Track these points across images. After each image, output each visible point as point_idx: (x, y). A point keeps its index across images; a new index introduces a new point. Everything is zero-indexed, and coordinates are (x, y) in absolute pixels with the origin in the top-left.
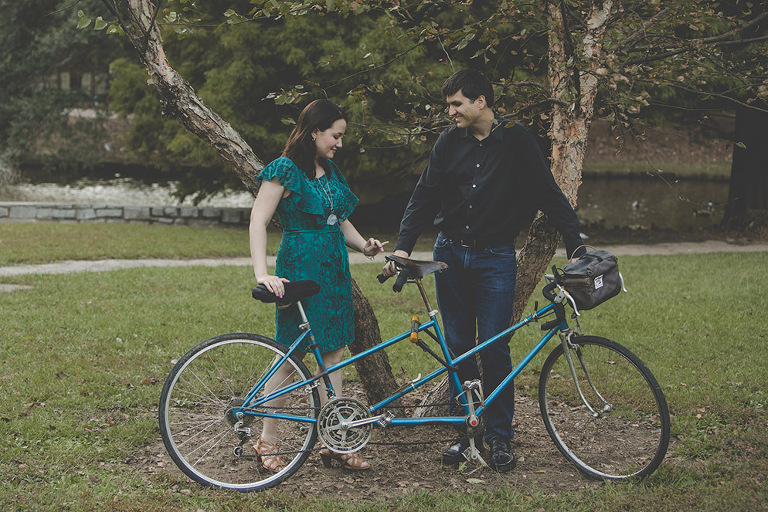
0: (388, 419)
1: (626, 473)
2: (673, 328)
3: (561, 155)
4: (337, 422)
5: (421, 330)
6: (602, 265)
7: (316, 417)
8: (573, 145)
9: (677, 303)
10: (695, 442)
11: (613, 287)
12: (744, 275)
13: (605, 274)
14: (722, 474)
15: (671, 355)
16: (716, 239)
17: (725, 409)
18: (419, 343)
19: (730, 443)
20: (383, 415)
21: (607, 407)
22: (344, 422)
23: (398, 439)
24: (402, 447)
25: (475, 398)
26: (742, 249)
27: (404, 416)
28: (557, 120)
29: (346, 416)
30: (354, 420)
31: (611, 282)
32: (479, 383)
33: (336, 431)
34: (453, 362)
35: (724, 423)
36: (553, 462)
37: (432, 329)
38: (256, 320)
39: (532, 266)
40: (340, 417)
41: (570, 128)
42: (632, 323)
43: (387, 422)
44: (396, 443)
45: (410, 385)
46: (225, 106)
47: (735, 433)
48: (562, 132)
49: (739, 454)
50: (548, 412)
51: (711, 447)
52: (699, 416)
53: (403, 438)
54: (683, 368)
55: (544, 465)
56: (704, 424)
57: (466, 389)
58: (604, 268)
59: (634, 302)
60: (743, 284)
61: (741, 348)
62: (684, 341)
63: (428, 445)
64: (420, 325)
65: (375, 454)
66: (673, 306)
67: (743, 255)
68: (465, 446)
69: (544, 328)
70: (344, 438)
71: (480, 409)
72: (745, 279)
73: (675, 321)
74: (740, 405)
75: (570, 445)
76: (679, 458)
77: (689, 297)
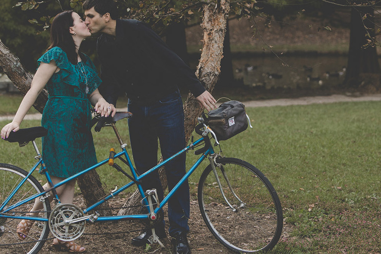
0: (95, 217)
1: (257, 248)
2: (300, 153)
3: (209, 38)
4: (61, 221)
5: (116, 157)
6: (234, 110)
7: (48, 217)
8: (217, 31)
9: (306, 136)
10: (305, 227)
11: (242, 125)
12: (354, 116)
13: (236, 116)
14: (321, 247)
15: (296, 170)
16: (338, 94)
17: (328, 204)
18: (115, 166)
19: (328, 227)
20: (93, 215)
21: (242, 205)
22: (66, 220)
23: (107, 231)
24: (109, 236)
25: (153, 201)
26: (355, 100)
27: (111, 215)
28: (207, 15)
29: (68, 216)
30: (73, 218)
31: (241, 122)
32: (155, 191)
33: (62, 226)
34: (138, 178)
35: (327, 214)
36: (209, 242)
37: (123, 157)
38: (22, 156)
39: (192, 113)
40: (64, 216)
41: (214, 20)
42: (274, 150)
43: (94, 219)
44: (105, 233)
45: (110, 194)
46: (6, 13)
47: (333, 220)
48: (210, 23)
49: (334, 234)
50: (204, 209)
51: (315, 230)
52: (310, 210)
53: (110, 230)
54: (304, 178)
55: (203, 245)
56: (312, 215)
57: (147, 195)
58: (235, 112)
59: (277, 136)
60: (353, 122)
61: (344, 165)
62: (306, 161)
63: (126, 234)
64: (115, 154)
65: (91, 242)
66: (303, 138)
67: (356, 103)
68: (149, 234)
69: (197, 153)
70: (67, 230)
71: (157, 209)
72: (354, 119)
73: (303, 148)
74: (338, 202)
75: (221, 231)
76: (294, 238)
77: (314, 132)
